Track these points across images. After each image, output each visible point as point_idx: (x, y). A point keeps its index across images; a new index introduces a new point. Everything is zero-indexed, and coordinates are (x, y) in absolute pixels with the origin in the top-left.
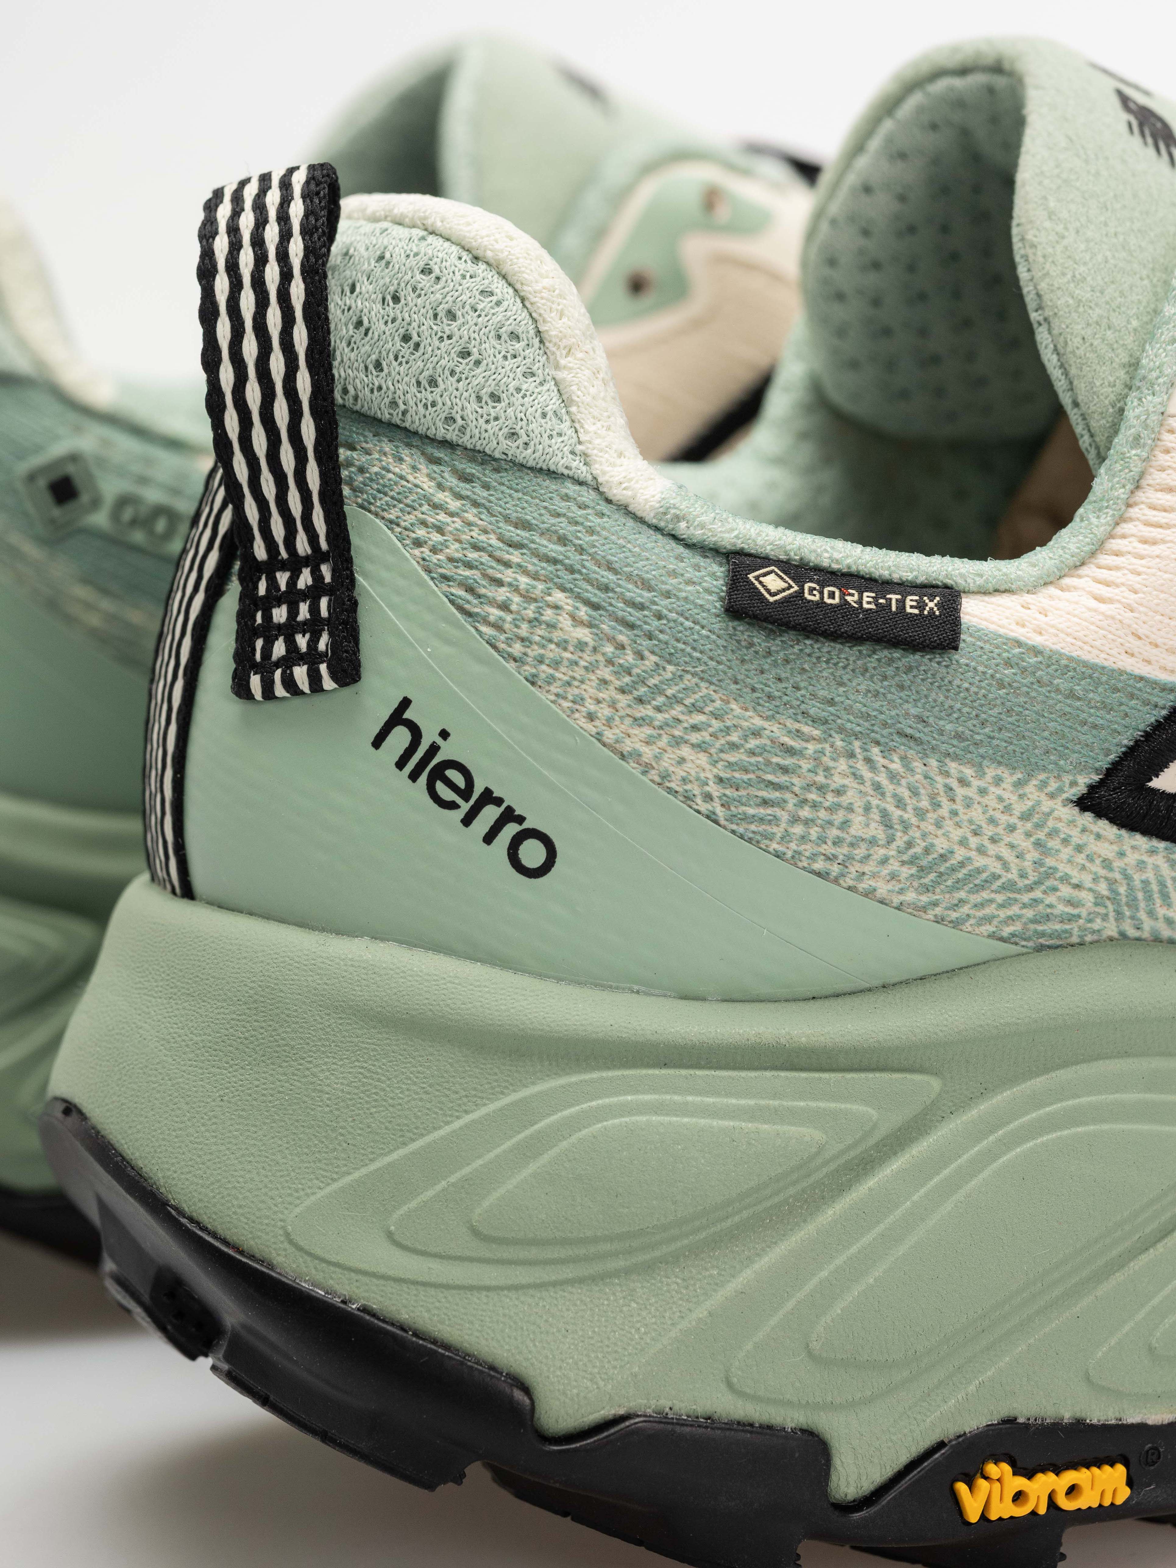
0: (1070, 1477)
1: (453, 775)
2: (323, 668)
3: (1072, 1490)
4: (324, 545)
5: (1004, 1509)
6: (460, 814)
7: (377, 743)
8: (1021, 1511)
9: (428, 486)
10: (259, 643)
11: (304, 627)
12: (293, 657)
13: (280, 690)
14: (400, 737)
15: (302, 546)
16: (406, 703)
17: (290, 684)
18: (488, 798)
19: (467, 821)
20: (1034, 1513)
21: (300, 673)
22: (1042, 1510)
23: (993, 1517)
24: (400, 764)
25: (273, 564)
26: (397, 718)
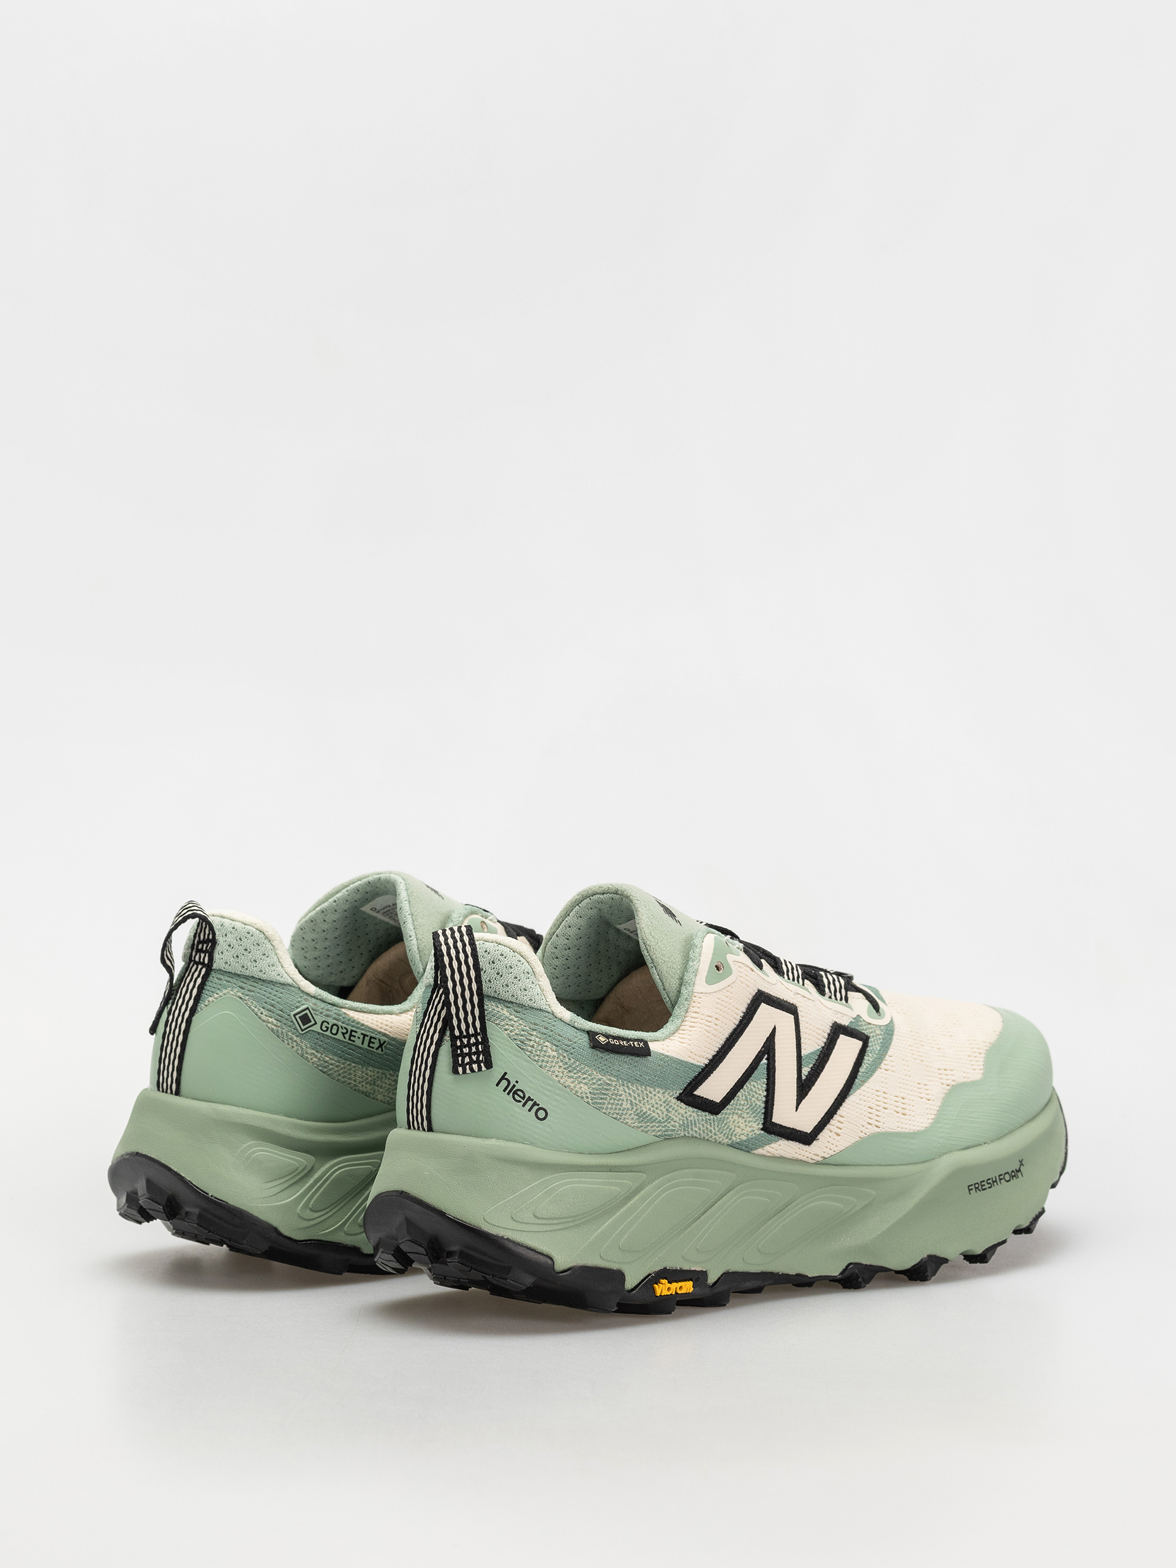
0: (680, 1284)
1: (519, 1093)
2: (482, 1064)
3: (681, 1288)
4: (479, 1031)
5: (665, 1293)
6: (522, 1104)
7: (497, 1085)
8: (669, 1293)
9: (507, 1014)
10: (460, 1059)
11: (475, 1053)
12: (471, 1062)
13: (468, 1071)
14: (504, 1083)
15: (471, 1031)
16: (506, 1074)
17: (472, 1070)
18: (529, 1099)
19: (524, 1105)
20: (671, 1294)
21: (475, 1066)
22: (674, 1293)
23: (663, 1295)
24: (504, 1091)
25: (461, 1037)
26: (503, 1078)
